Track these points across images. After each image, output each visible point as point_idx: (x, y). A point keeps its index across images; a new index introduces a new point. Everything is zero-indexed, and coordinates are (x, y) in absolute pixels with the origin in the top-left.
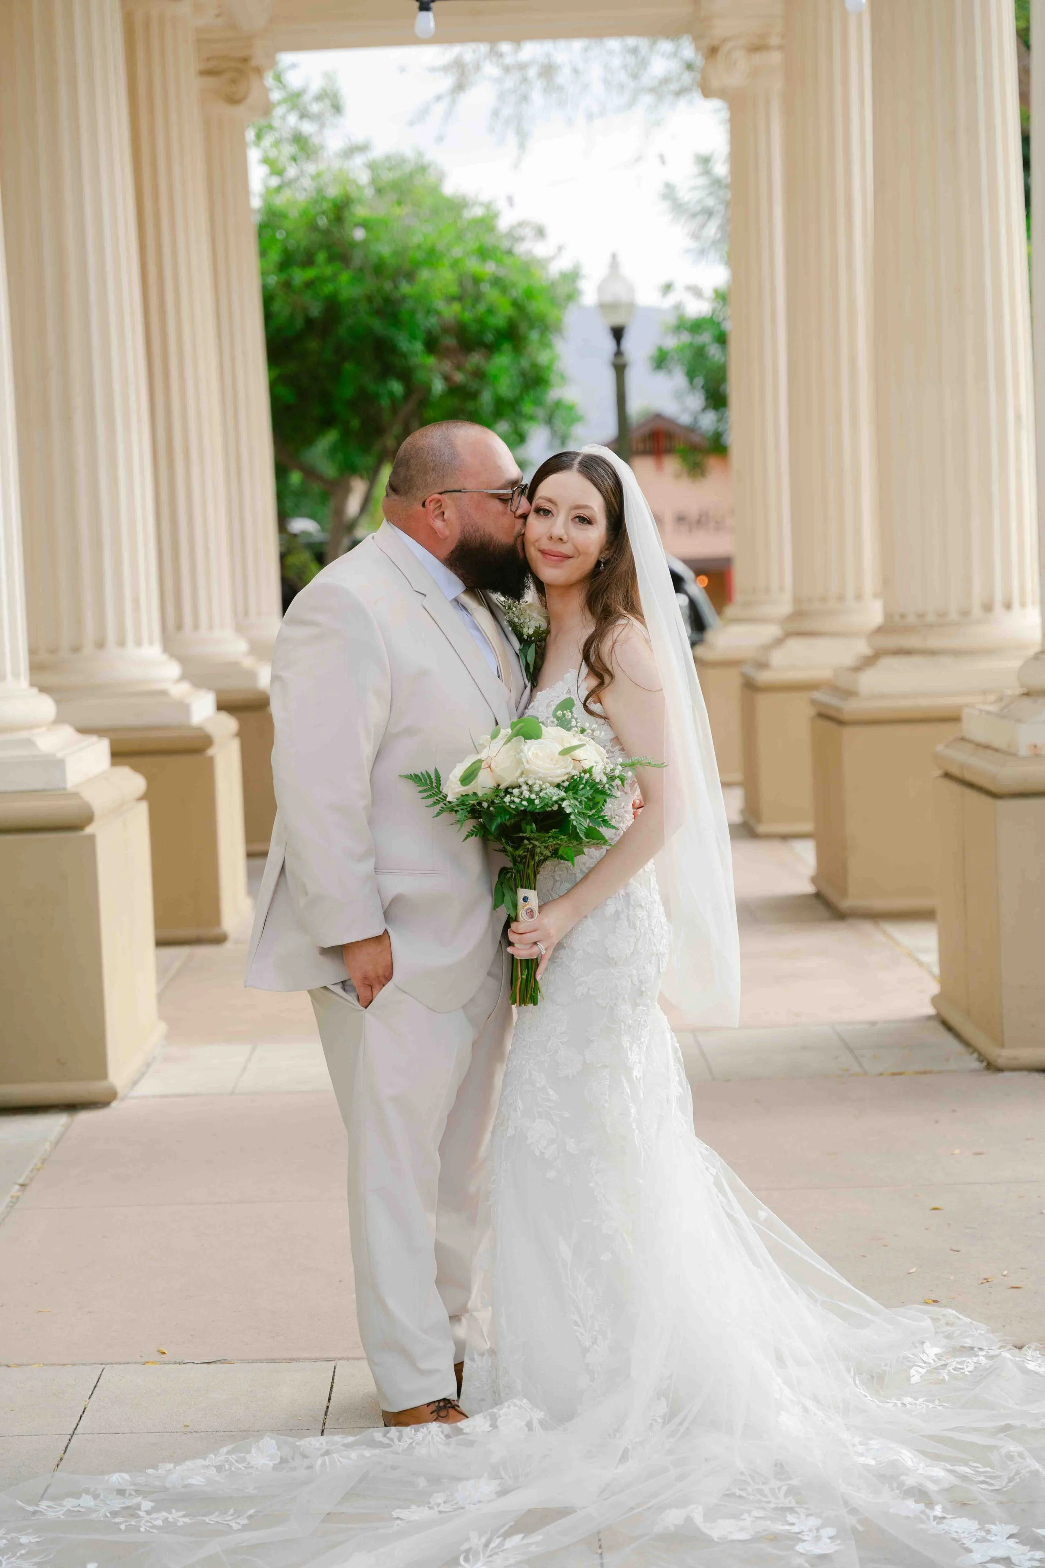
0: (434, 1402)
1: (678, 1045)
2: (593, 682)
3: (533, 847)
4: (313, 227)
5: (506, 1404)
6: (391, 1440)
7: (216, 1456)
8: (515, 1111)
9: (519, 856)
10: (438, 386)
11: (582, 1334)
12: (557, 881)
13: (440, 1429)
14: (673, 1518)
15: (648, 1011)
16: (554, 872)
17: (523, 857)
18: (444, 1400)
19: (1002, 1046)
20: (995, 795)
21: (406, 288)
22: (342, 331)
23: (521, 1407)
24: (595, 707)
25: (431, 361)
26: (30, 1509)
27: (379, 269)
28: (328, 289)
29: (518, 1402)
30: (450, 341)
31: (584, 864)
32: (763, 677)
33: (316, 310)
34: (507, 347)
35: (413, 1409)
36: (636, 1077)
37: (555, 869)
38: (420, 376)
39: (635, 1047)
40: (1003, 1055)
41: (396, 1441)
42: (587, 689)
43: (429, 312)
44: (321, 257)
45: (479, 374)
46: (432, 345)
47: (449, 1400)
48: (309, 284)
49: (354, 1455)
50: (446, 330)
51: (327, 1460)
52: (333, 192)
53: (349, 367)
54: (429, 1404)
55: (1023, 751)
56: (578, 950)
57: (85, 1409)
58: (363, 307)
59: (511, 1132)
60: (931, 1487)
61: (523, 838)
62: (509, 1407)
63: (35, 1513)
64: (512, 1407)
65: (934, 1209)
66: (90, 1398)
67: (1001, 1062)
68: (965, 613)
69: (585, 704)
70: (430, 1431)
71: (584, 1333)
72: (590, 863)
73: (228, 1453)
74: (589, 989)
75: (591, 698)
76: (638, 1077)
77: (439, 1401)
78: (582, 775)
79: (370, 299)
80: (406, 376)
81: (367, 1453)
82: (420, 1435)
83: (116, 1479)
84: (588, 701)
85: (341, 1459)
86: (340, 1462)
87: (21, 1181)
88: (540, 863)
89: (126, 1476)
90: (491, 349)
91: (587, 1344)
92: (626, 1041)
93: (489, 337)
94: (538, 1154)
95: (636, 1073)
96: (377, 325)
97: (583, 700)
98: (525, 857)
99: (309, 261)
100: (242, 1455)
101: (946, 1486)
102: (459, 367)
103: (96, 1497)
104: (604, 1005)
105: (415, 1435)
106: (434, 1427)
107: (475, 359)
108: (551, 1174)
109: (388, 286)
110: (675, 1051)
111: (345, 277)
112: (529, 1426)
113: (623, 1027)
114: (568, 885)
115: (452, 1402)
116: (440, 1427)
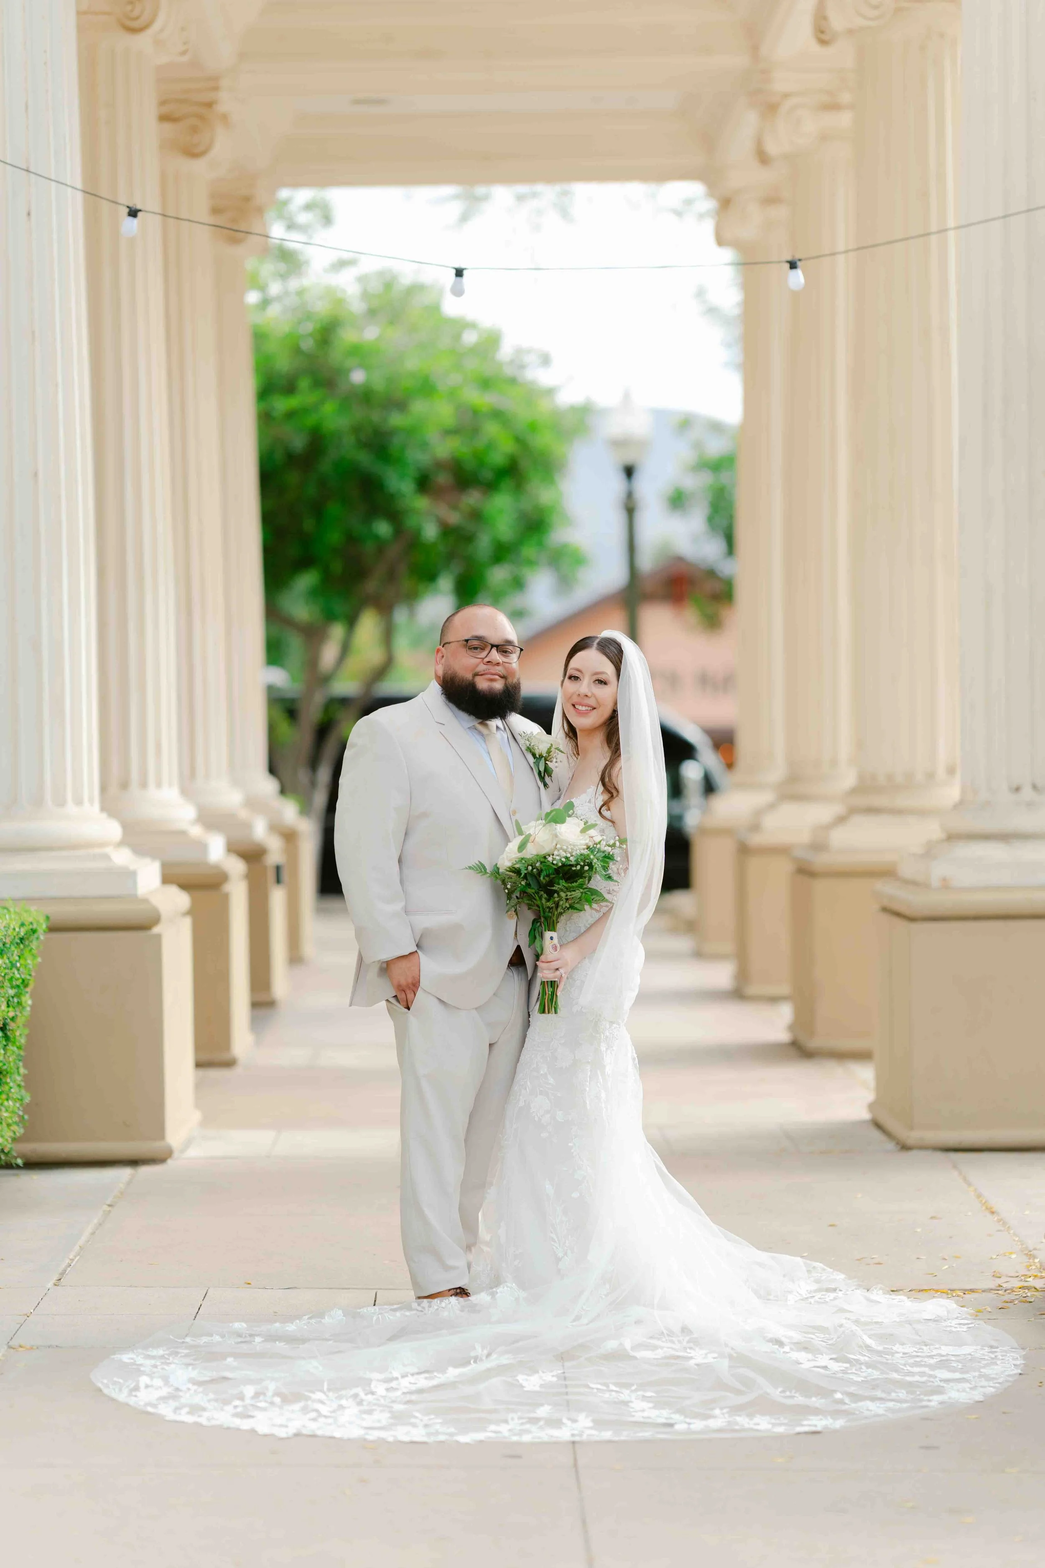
0: (454, 1289)
1: (636, 1056)
2: (606, 797)
3: (559, 900)
4: (297, 351)
5: (502, 1286)
6: (424, 1308)
7: (300, 1320)
8: (526, 1089)
9: (548, 907)
10: (430, 532)
11: (557, 1248)
12: (567, 931)
13: (457, 1301)
14: (611, 1345)
15: (620, 1027)
16: (566, 924)
17: (550, 908)
18: (460, 1288)
19: (911, 1128)
20: (912, 919)
21: (396, 420)
22: (325, 466)
23: (511, 1288)
24: (605, 813)
25: (421, 502)
26: (180, 1341)
27: (366, 397)
28: (310, 421)
29: (509, 1285)
30: (443, 479)
31: (587, 921)
32: (756, 840)
33: (298, 443)
34: (507, 484)
35: (438, 1293)
36: (607, 1073)
37: (566, 922)
38: (411, 522)
39: (609, 1052)
40: (912, 1136)
41: (427, 1309)
42: (603, 800)
43: (424, 446)
44: (304, 383)
45: (476, 516)
46: (424, 484)
47: (463, 1289)
48: (291, 415)
49: (398, 1314)
50: (440, 465)
51: (380, 1317)
52: (322, 308)
53: (334, 509)
54: (449, 1290)
55: (935, 882)
56: (578, 980)
57: (201, 1305)
58: (349, 441)
59: (521, 1104)
60: (784, 1339)
61: (555, 891)
62: (504, 1288)
63: (183, 1342)
64: (505, 1288)
65: (831, 1226)
66: (203, 1300)
67: (910, 1142)
68: (931, 776)
69: (600, 812)
70: (451, 1302)
71: (559, 1248)
72: (591, 921)
73: (309, 1318)
74: (582, 1008)
75: (604, 807)
76: (609, 1073)
77: (456, 1289)
78: (595, 846)
79: (356, 430)
80: (395, 516)
81: (408, 1313)
82: (443, 1305)
83: (238, 1326)
84: (603, 809)
85: (389, 1316)
86: (389, 1318)
87: (108, 1202)
88: (561, 914)
89: (244, 1325)
90: (490, 487)
91: (560, 1255)
92: (603, 1047)
93: (487, 475)
94: (536, 1119)
95: (608, 1069)
96: (364, 458)
97: (598, 809)
98: (552, 908)
99: (290, 388)
100: (319, 1319)
101: (795, 1341)
102: (455, 507)
103: (223, 1336)
104: (592, 1019)
105: (440, 1304)
106: (453, 1299)
107: (472, 498)
108: (544, 1135)
109: (376, 416)
110: (634, 1059)
111: (329, 408)
112: (517, 1299)
113: (602, 1037)
114: (573, 935)
115: (466, 1290)
116: (457, 1300)
